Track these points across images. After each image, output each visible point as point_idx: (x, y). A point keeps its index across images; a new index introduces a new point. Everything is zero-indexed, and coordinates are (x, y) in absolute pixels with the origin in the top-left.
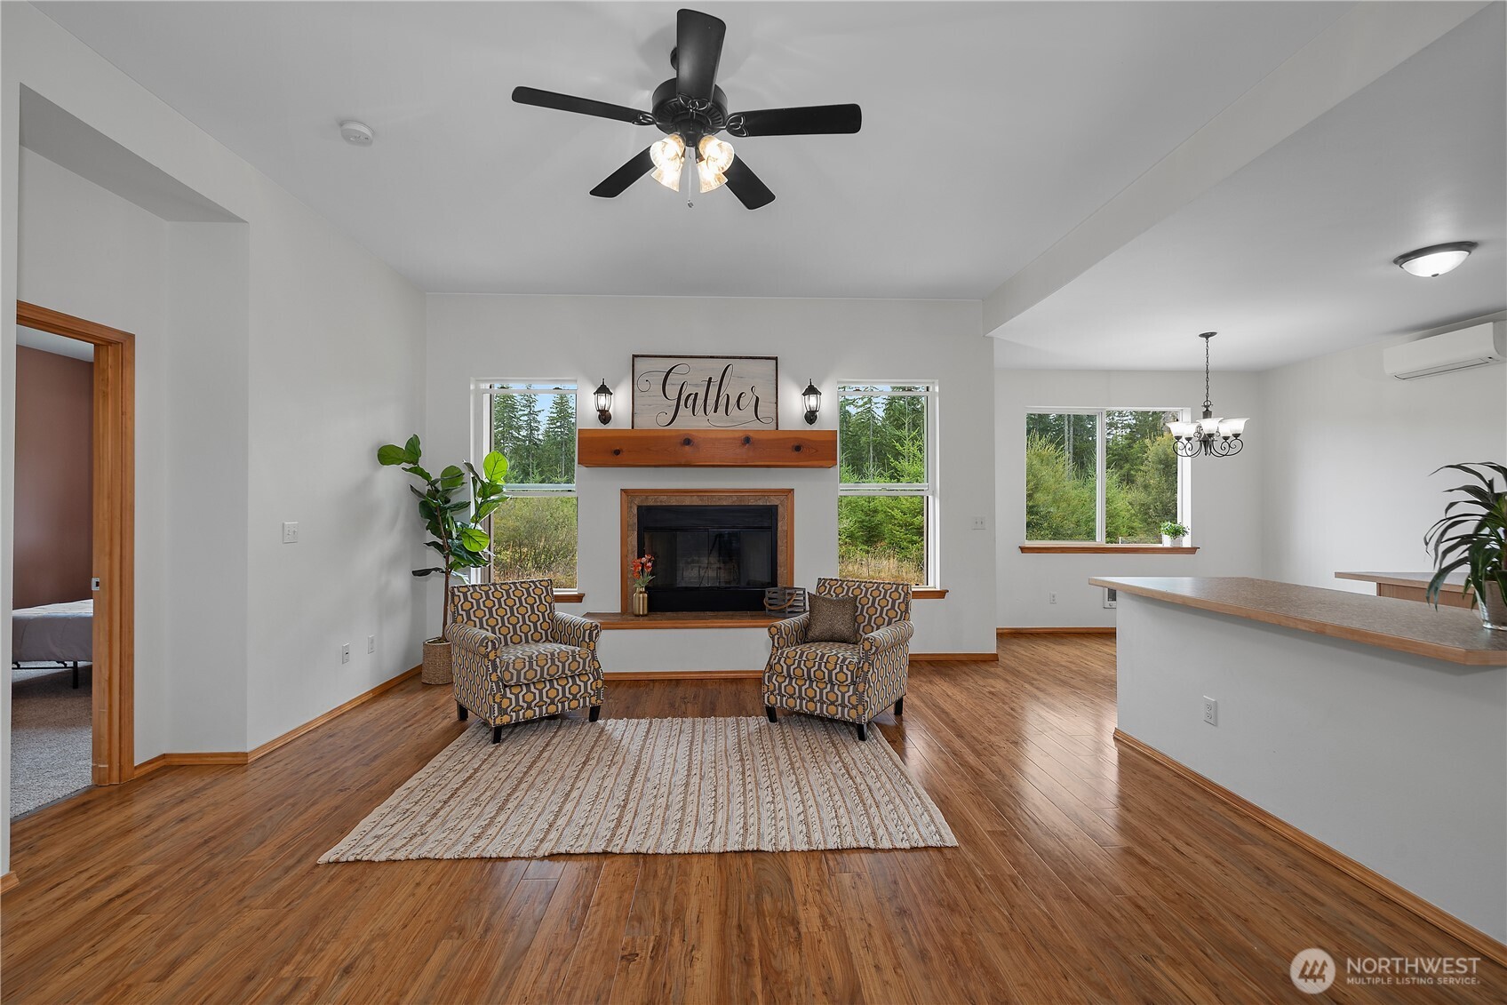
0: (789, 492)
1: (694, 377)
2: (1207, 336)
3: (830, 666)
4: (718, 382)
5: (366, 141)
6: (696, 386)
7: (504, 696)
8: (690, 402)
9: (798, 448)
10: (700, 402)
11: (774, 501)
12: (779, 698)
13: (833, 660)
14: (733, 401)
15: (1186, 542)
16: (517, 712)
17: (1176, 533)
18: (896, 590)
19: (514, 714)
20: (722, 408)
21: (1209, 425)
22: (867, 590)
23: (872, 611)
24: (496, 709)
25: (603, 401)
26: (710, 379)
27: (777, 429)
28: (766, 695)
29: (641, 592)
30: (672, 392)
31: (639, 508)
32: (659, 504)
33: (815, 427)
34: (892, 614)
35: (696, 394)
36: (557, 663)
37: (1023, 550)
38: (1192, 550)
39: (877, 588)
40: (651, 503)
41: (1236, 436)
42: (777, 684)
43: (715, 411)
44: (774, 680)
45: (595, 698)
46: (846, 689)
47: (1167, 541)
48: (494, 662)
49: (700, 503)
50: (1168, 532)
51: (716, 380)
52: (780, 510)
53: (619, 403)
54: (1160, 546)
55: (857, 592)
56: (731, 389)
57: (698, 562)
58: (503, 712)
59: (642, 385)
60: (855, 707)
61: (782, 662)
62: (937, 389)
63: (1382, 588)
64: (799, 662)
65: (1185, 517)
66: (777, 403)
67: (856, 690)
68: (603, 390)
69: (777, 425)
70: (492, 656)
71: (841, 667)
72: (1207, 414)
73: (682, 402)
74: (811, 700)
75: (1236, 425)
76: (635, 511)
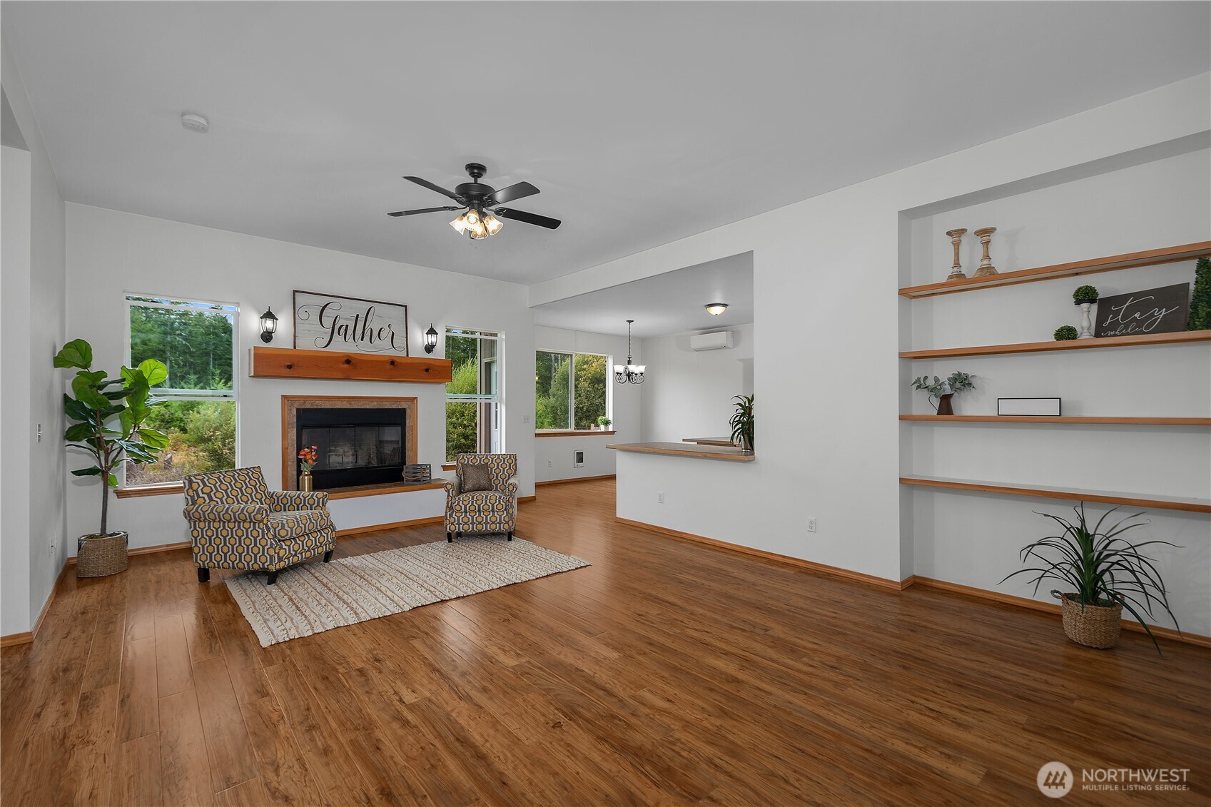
0: (413, 400)
1: (346, 312)
2: (630, 322)
3: (493, 502)
4: (364, 319)
5: (203, 129)
6: (346, 319)
7: (281, 548)
8: (342, 331)
9: (427, 370)
10: (350, 331)
11: (403, 405)
12: (457, 526)
13: (494, 498)
14: (375, 333)
15: (611, 428)
16: (288, 559)
17: (607, 423)
18: (510, 458)
19: (286, 560)
20: (367, 338)
21: (632, 368)
22: (492, 459)
23: (497, 471)
24: (276, 558)
25: (269, 324)
26: (358, 315)
27: (407, 356)
28: (448, 526)
29: (307, 475)
30: (328, 322)
31: (298, 410)
32: (315, 407)
33: (431, 356)
34: (510, 471)
35: (347, 326)
36: (301, 525)
37: (537, 435)
38: (613, 433)
39: (498, 458)
40: (308, 406)
41: (642, 374)
42: (456, 518)
43: (362, 340)
44: (454, 516)
45: (331, 545)
46: (502, 513)
47: (602, 428)
48: (267, 525)
49: (349, 407)
50: (603, 423)
51: (363, 316)
52: (408, 412)
53: (282, 326)
54: (599, 431)
55: (486, 461)
56: (374, 325)
57: (334, 451)
58: (280, 559)
59: (302, 314)
60: (507, 523)
61: (461, 504)
62: (504, 337)
63: (698, 443)
64: (472, 502)
65: (610, 415)
66: (407, 337)
67: (508, 513)
68: (269, 315)
69: (407, 353)
70: (265, 521)
71: (499, 501)
72: (629, 363)
73: (336, 331)
74: (480, 523)
75: (641, 369)
76: (294, 412)
